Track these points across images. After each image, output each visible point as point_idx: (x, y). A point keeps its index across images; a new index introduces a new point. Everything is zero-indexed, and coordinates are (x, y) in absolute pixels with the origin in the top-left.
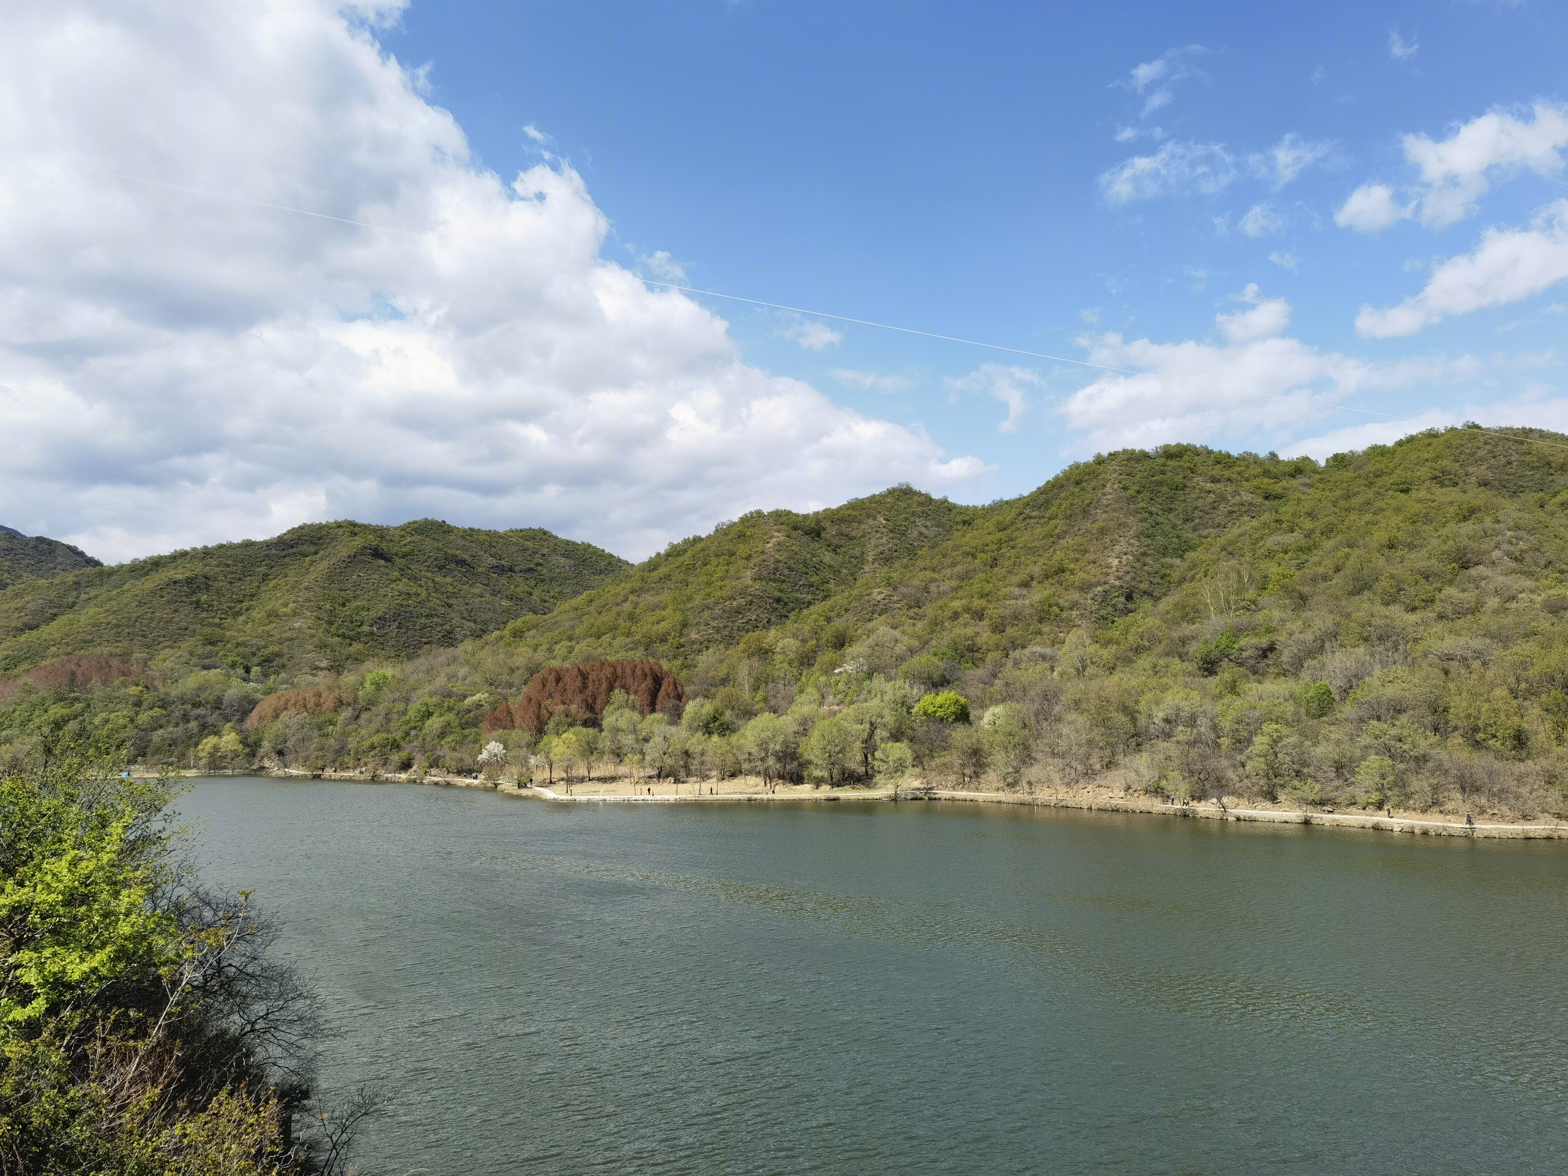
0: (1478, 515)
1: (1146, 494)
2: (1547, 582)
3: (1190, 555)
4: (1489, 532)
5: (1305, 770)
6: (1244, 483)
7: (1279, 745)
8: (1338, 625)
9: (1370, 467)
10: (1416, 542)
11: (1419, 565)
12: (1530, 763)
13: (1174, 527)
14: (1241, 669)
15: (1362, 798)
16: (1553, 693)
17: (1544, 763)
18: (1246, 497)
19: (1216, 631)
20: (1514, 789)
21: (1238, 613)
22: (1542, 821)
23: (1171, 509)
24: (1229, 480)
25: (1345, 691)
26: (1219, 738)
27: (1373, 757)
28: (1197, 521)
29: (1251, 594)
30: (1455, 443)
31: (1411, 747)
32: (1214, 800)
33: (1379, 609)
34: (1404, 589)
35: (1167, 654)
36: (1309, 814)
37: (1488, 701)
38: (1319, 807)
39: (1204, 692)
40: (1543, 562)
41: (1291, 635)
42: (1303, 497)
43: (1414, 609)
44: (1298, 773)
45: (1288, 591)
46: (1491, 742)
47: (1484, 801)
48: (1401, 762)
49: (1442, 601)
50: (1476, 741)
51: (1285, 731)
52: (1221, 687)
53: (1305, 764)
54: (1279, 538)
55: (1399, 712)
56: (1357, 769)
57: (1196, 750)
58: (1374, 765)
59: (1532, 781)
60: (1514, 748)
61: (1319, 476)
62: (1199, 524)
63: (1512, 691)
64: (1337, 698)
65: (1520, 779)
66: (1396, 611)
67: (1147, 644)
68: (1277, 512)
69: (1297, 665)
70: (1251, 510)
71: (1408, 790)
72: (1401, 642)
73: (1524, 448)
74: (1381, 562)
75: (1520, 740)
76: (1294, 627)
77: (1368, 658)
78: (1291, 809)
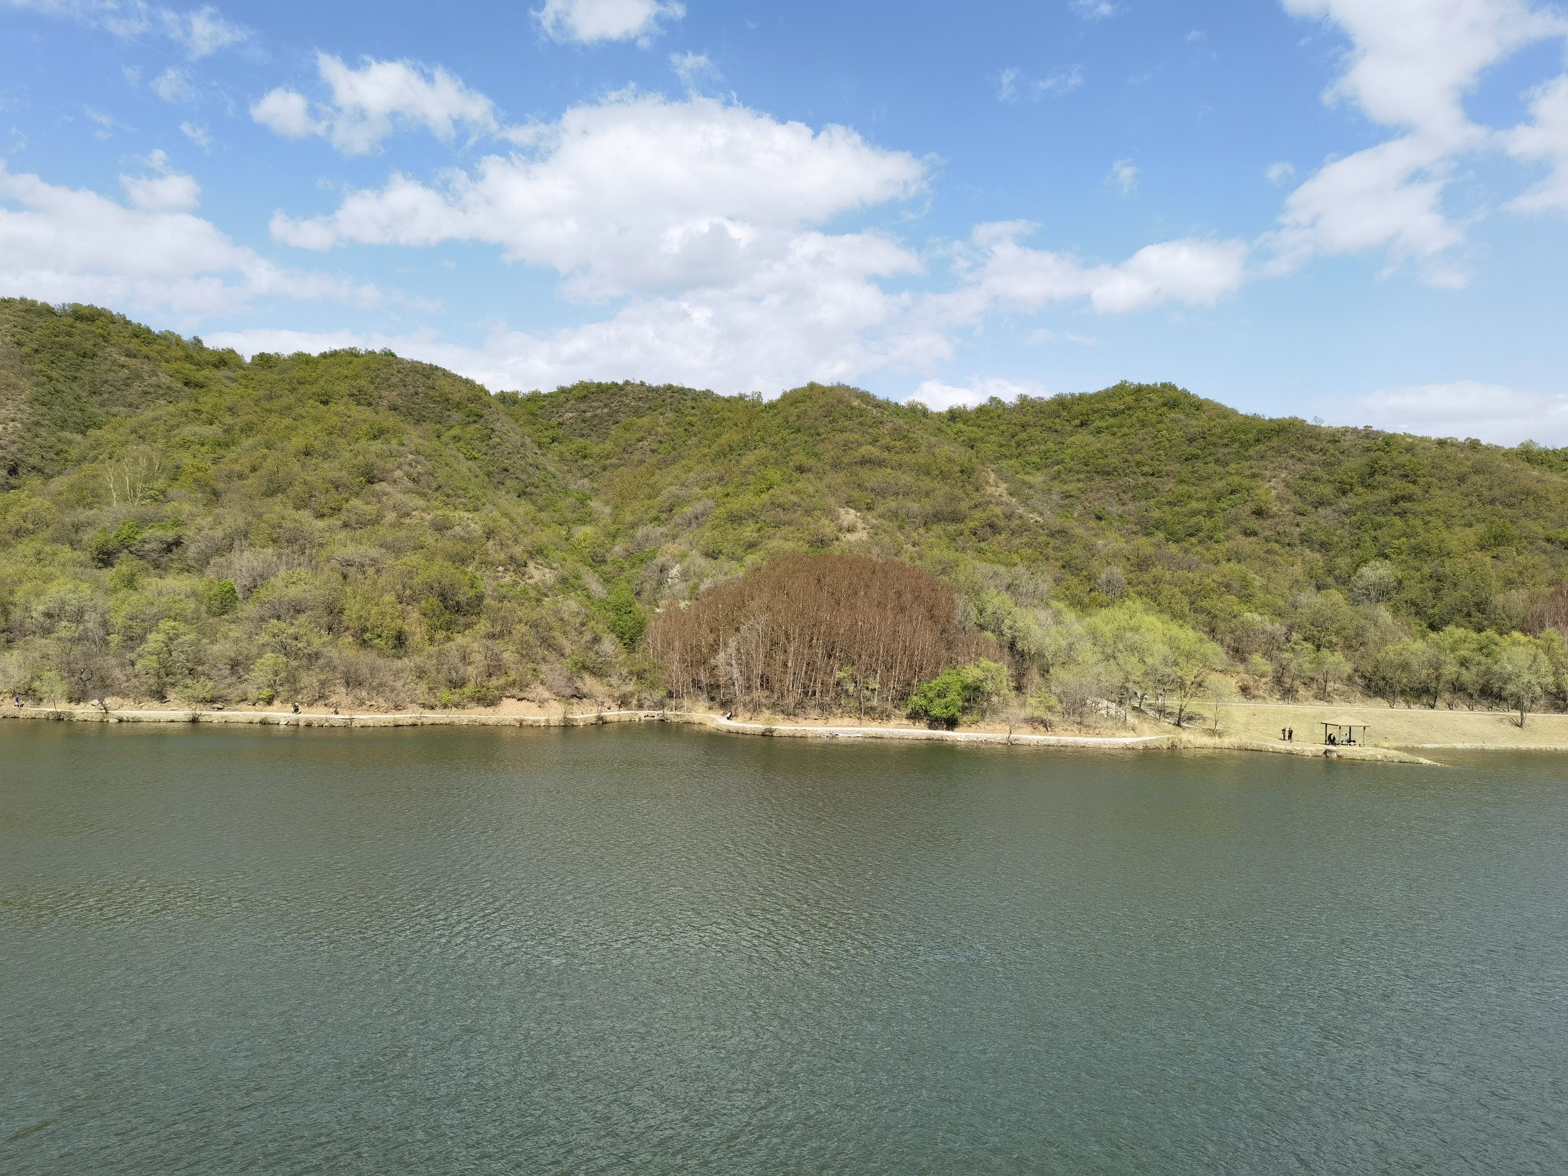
0: (386, 436)
1: (46, 355)
2: (437, 503)
3: (93, 432)
4: (394, 453)
5: (200, 668)
6: (164, 364)
7: (175, 642)
8: (249, 524)
9: (295, 373)
10: (330, 453)
11: (331, 475)
12: (406, 660)
13: (78, 398)
14: (142, 562)
15: (252, 693)
16: (431, 599)
17: (418, 660)
18: (165, 380)
19: (117, 520)
20: (391, 683)
21: (143, 502)
22: (410, 710)
23: (76, 378)
24: (147, 357)
25: (249, 590)
26: (108, 634)
27: (269, 654)
28: (106, 396)
29: (161, 483)
30: (374, 366)
31: (305, 645)
32: (96, 702)
33: (290, 512)
34: (315, 496)
35: (55, 540)
36: (198, 712)
37: (377, 604)
38: (209, 705)
39: (97, 585)
40: (434, 485)
41: (200, 530)
42: (225, 390)
43: (322, 516)
44: (191, 671)
45: (201, 484)
46: (376, 641)
47: (364, 694)
48: (295, 659)
49: (348, 510)
50: (365, 641)
51: (182, 627)
52: (117, 580)
53: (200, 662)
54: (197, 429)
55: (299, 612)
56: (251, 667)
57: (80, 647)
58: (269, 663)
59: (406, 676)
60: (395, 647)
61: (243, 372)
62: (108, 400)
63: (398, 597)
64: (240, 596)
65: (397, 674)
66: (305, 515)
67: (31, 527)
68: (196, 401)
69: (204, 561)
70: (167, 393)
71: (298, 685)
72: (308, 546)
73: (430, 382)
74: (297, 467)
75: (400, 640)
76: (204, 523)
77: (275, 559)
78: (180, 708)
